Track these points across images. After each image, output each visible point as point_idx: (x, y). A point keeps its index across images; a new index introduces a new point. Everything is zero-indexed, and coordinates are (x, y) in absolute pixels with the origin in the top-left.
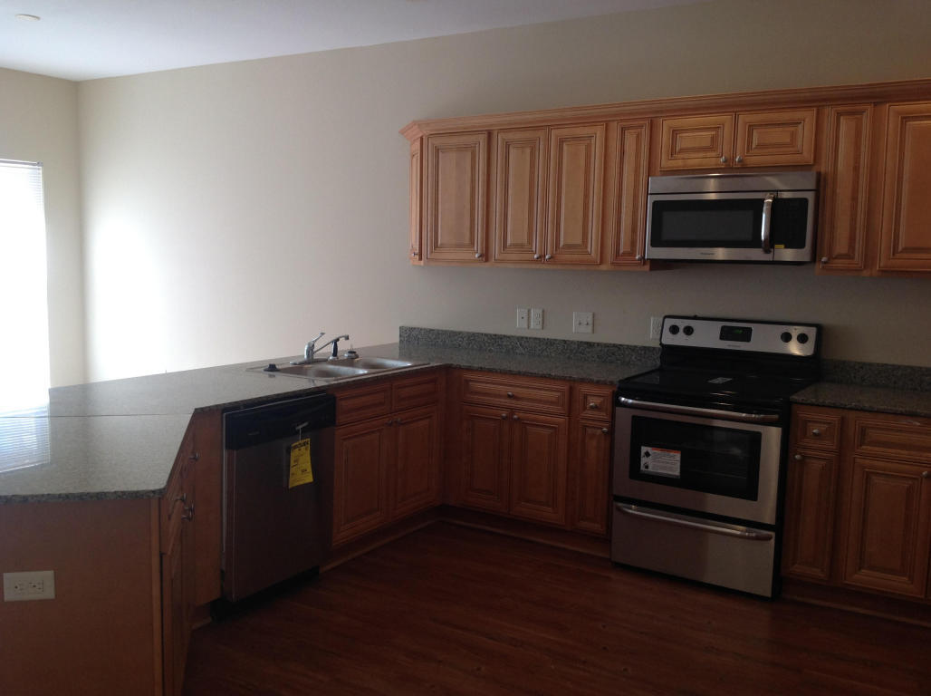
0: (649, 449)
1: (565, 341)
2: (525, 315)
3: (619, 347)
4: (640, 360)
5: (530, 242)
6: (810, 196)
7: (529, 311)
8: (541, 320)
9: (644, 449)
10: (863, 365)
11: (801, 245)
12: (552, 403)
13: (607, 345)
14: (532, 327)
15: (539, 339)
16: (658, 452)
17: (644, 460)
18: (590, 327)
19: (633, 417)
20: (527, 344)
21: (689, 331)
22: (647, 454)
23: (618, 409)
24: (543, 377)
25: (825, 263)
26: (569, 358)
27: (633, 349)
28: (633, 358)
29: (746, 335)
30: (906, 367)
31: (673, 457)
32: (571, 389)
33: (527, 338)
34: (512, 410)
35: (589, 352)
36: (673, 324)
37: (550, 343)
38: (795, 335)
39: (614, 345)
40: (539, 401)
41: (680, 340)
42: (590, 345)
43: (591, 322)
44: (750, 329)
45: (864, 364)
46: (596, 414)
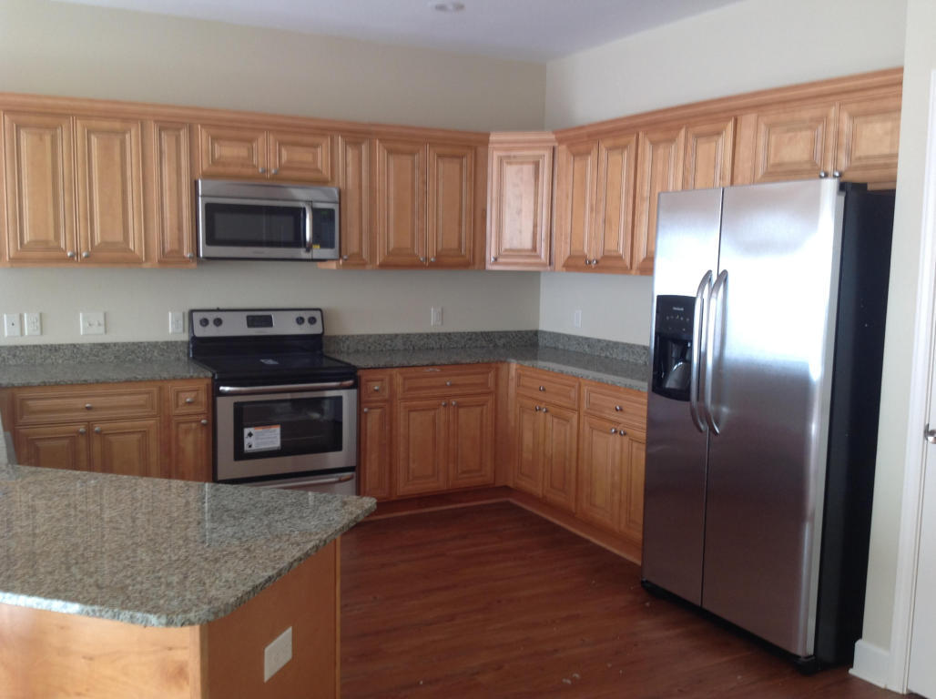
0: (252, 430)
1: (74, 345)
2: (16, 320)
3: (139, 345)
4: (162, 355)
5: (57, 237)
6: (336, 207)
7: (21, 317)
8: (38, 324)
9: (247, 431)
10: (348, 338)
11: (332, 246)
12: (141, 406)
13: (124, 345)
14: (26, 333)
15: (40, 346)
16: (260, 430)
17: (247, 441)
18: (102, 329)
19: (235, 404)
20: (22, 354)
21: (218, 322)
22: (250, 435)
23: (220, 400)
24: (128, 381)
25: (346, 260)
26: (80, 362)
27: (155, 345)
28: (155, 354)
29: (267, 321)
30: (375, 335)
31: (275, 431)
32: (160, 389)
33: (22, 346)
34: (89, 423)
35: (104, 354)
36: (202, 317)
37: (54, 349)
38: (306, 318)
39: (134, 344)
40: (122, 407)
41: (211, 331)
42: (105, 346)
43: (102, 322)
44: (270, 317)
45: (349, 336)
46: (192, 409)
